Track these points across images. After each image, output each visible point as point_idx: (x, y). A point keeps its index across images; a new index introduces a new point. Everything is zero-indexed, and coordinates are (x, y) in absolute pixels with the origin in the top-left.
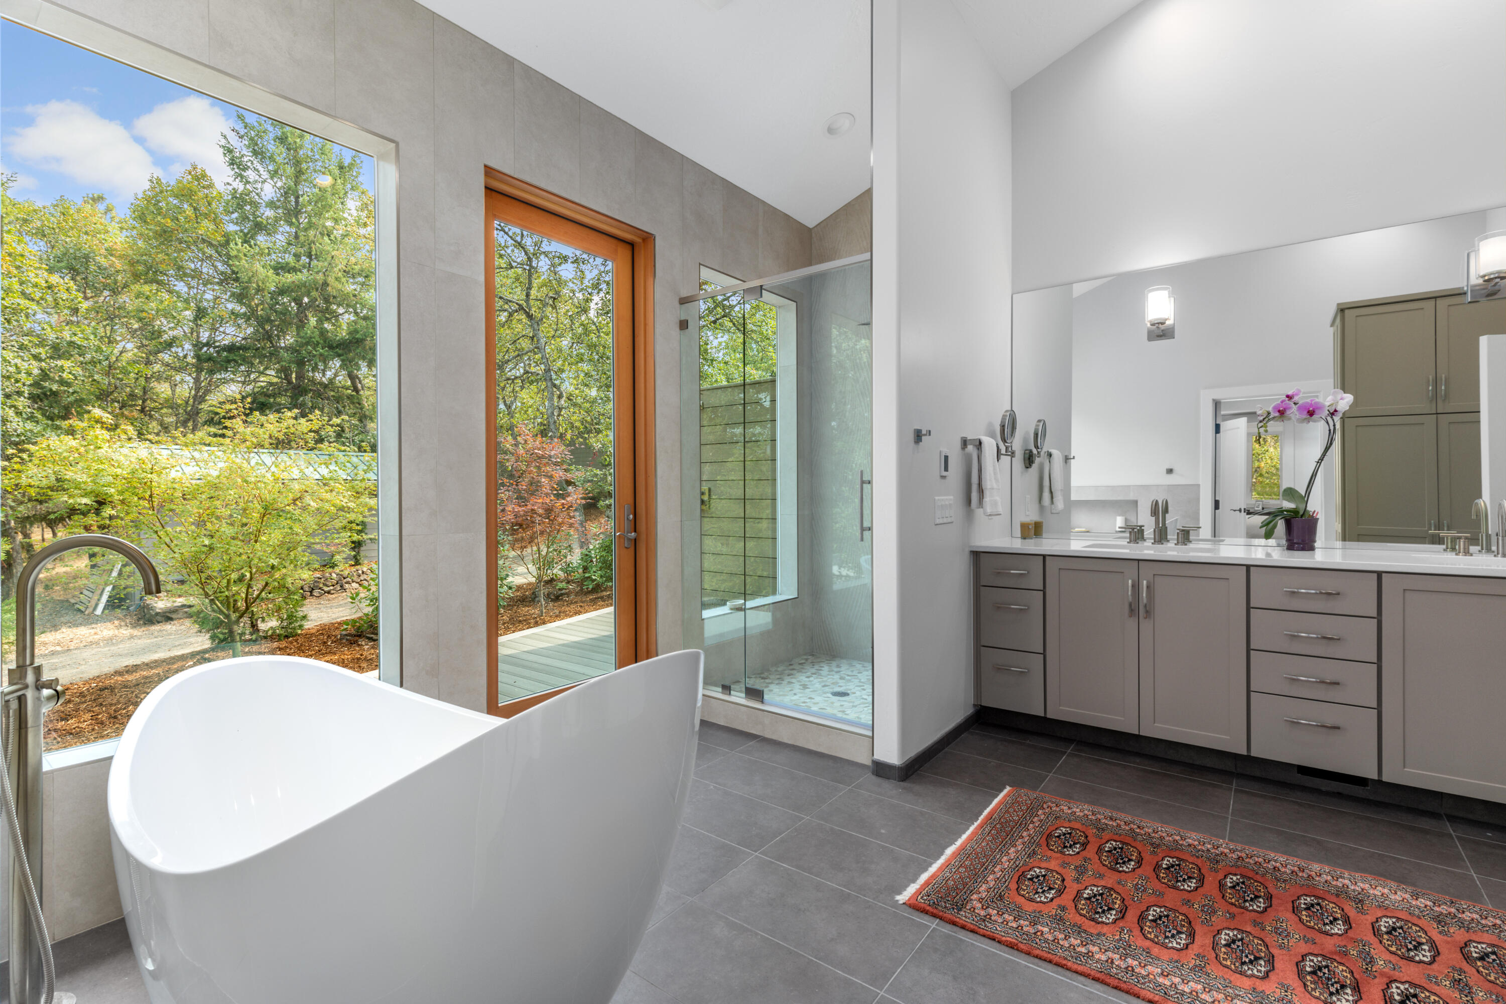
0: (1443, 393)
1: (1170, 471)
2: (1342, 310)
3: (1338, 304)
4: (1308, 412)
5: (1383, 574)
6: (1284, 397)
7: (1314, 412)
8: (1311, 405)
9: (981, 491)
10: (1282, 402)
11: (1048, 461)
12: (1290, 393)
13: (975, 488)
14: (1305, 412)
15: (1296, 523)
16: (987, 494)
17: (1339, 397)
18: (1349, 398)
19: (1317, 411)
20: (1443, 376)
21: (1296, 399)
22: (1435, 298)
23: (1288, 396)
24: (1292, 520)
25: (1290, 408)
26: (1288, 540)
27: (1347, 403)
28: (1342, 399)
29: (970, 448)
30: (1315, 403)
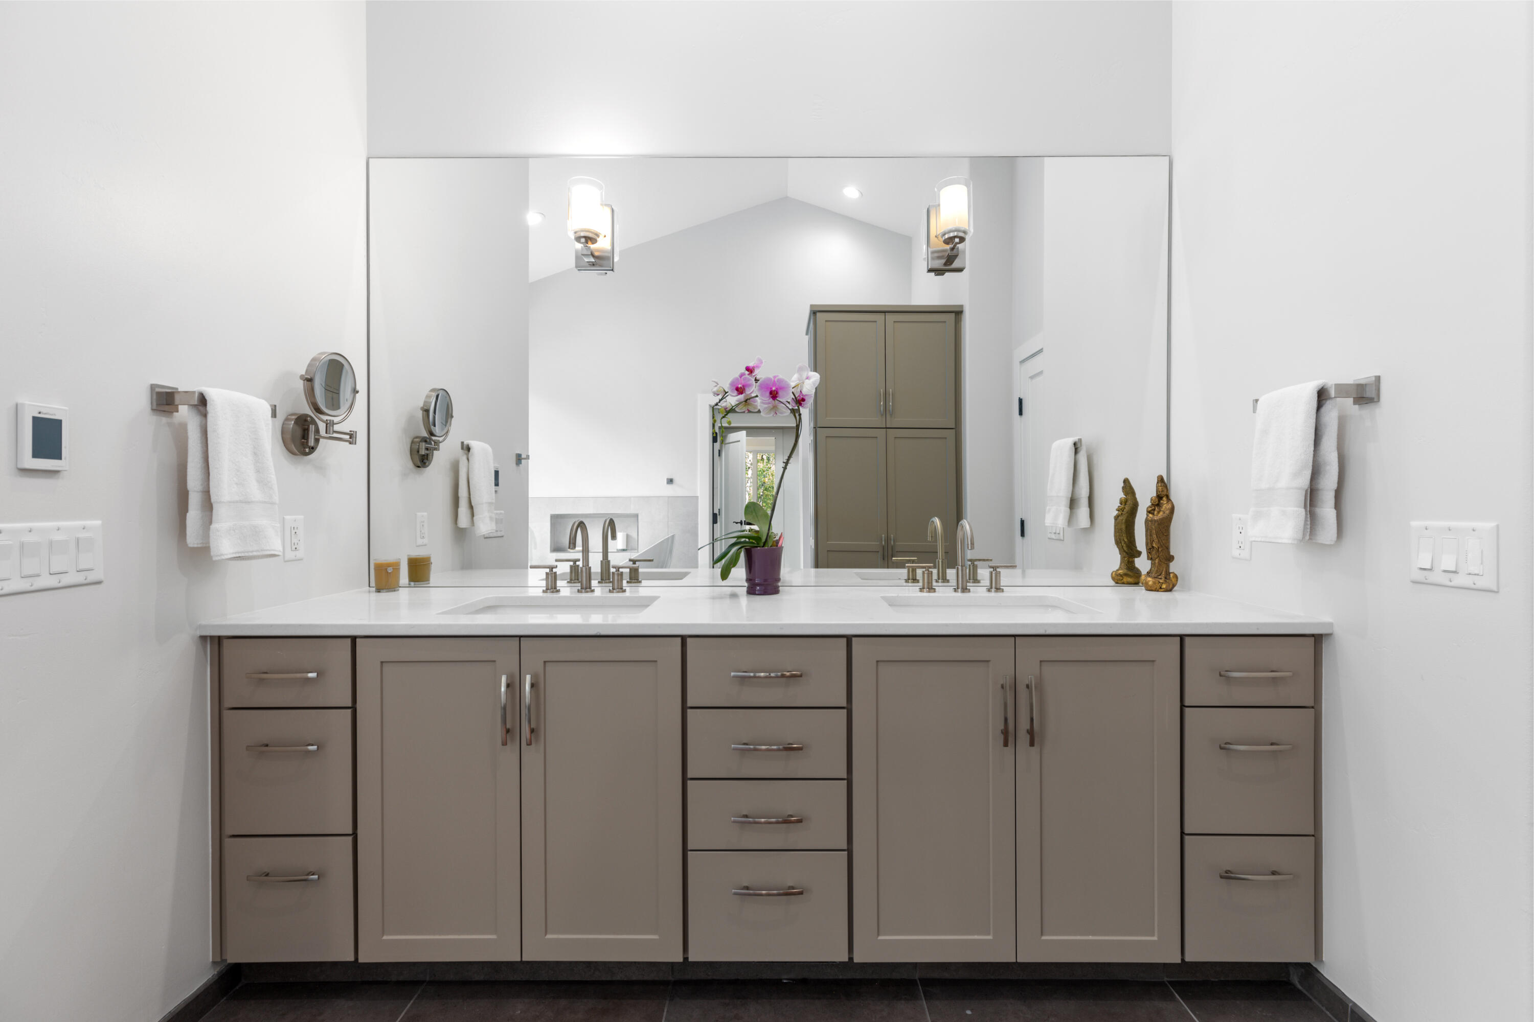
0: (891, 407)
1: (670, 481)
2: (815, 312)
3: (811, 306)
4: (771, 393)
5: (854, 639)
6: (743, 370)
7: (777, 393)
8: (774, 383)
9: (208, 505)
10: (742, 375)
11: (465, 458)
12: (751, 365)
13: (194, 500)
14: (768, 394)
15: (756, 552)
16: (220, 511)
17: (805, 376)
18: (815, 377)
19: (781, 393)
20: (891, 390)
21: (759, 373)
22: (885, 312)
23: (748, 369)
24: (753, 549)
25: (750, 385)
26: (748, 580)
27: (814, 383)
28: (807, 378)
29: (184, 412)
30: (779, 380)
